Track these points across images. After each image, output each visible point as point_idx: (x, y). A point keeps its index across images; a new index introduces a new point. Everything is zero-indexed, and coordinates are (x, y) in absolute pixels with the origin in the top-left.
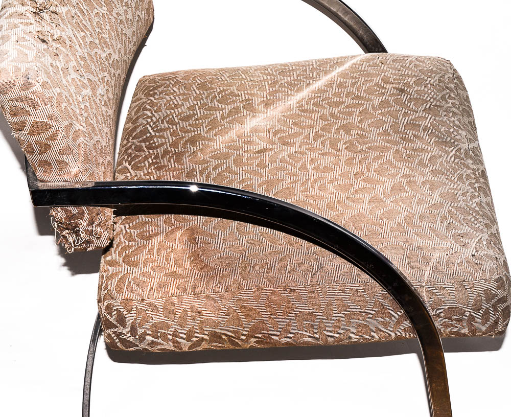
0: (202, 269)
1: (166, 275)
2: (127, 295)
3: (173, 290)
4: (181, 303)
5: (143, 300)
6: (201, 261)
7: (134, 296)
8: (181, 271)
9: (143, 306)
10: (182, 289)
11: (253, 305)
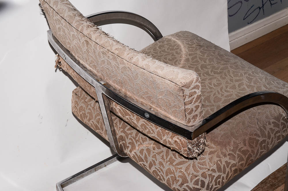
0: (219, 144)
1: (209, 154)
2: (201, 172)
3: (216, 159)
4: (221, 163)
5: (209, 170)
6: (217, 141)
7: (204, 171)
8: (213, 150)
9: (210, 172)
10: (218, 156)
11: (245, 148)
